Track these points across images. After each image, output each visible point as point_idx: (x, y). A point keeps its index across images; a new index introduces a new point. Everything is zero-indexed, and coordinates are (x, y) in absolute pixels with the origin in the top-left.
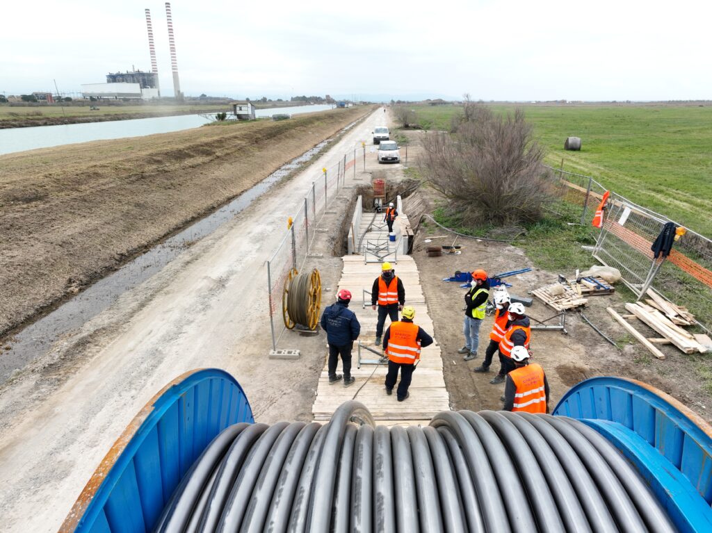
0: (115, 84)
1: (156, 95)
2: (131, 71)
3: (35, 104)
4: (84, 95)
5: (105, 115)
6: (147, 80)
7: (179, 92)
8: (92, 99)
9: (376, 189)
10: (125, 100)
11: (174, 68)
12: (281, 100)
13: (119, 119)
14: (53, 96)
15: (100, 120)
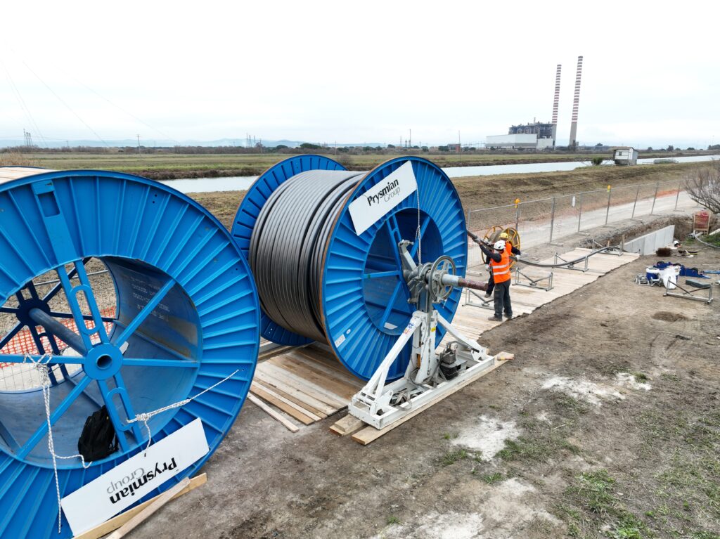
0: (515, 135)
1: (550, 145)
2: (532, 122)
3: (446, 153)
4: (487, 146)
5: (495, 160)
6: (545, 130)
7: (574, 141)
8: (492, 149)
9: (698, 222)
10: (521, 149)
11: (575, 118)
12: (693, 149)
13: (504, 164)
14: (462, 147)
15: (488, 165)
